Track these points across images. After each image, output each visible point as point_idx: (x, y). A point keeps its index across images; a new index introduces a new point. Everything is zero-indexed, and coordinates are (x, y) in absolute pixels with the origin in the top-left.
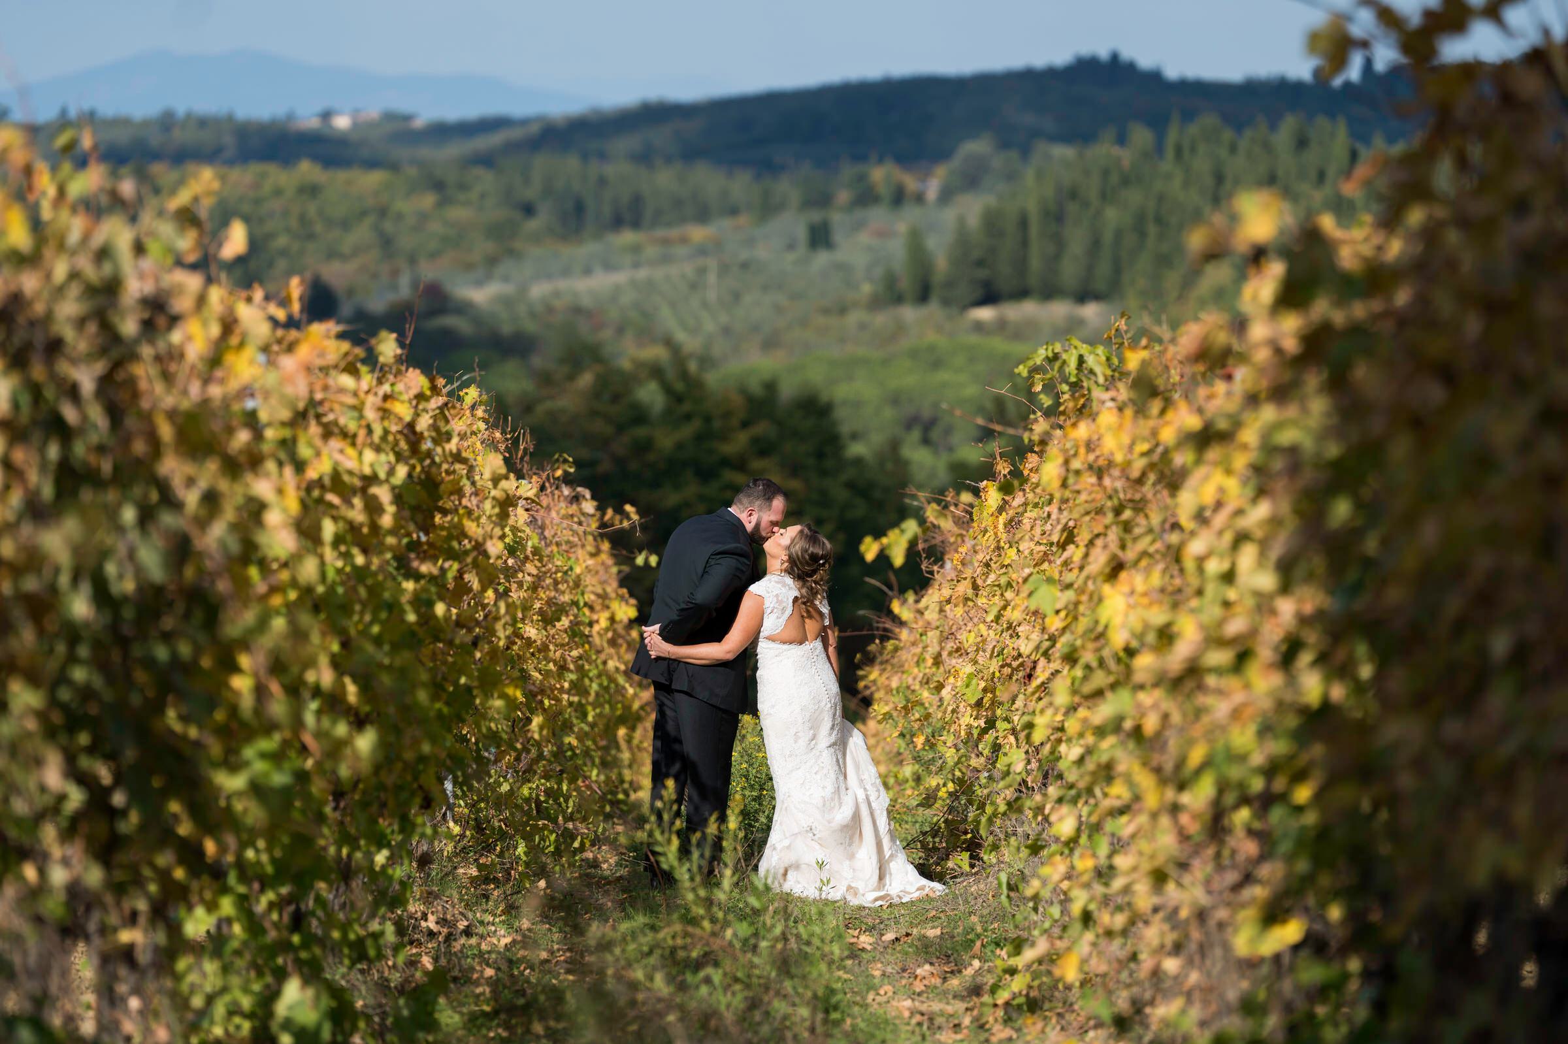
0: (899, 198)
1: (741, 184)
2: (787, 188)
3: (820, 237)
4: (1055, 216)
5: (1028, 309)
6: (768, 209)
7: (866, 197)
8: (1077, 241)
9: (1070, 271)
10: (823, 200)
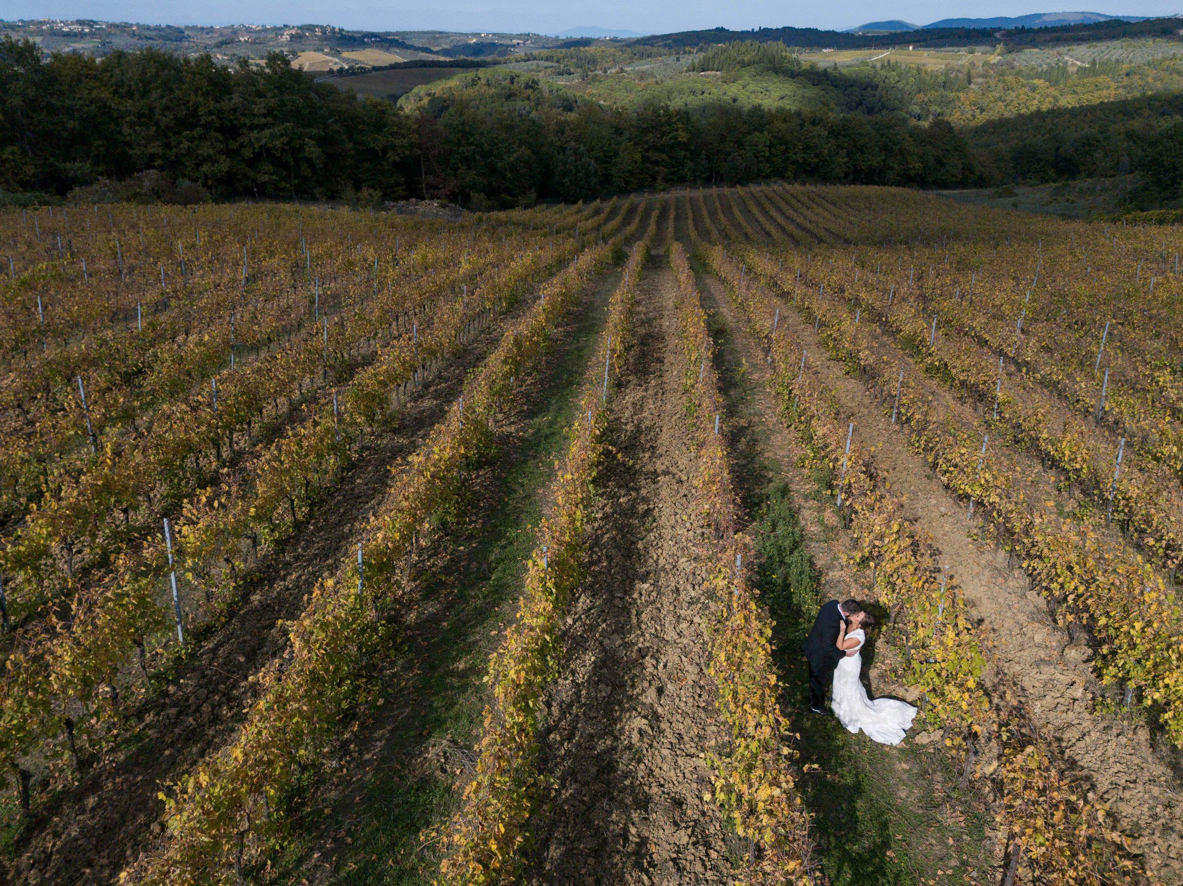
0: (690, 53)
1: (666, 50)
2: (673, 51)
3: (678, 59)
4: (714, 57)
5: (709, 73)
6: (670, 54)
7: (685, 53)
8: (717, 61)
9: (716, 66)
10: (678, 53)
